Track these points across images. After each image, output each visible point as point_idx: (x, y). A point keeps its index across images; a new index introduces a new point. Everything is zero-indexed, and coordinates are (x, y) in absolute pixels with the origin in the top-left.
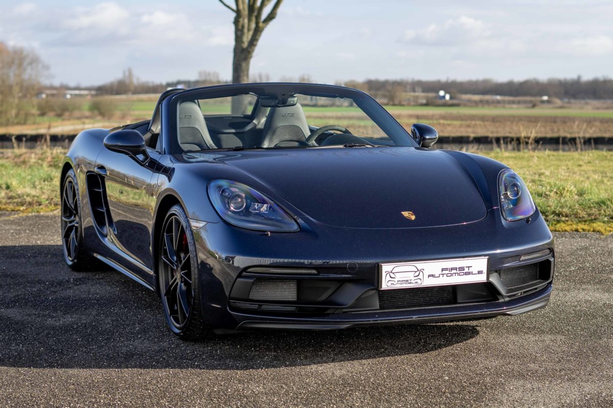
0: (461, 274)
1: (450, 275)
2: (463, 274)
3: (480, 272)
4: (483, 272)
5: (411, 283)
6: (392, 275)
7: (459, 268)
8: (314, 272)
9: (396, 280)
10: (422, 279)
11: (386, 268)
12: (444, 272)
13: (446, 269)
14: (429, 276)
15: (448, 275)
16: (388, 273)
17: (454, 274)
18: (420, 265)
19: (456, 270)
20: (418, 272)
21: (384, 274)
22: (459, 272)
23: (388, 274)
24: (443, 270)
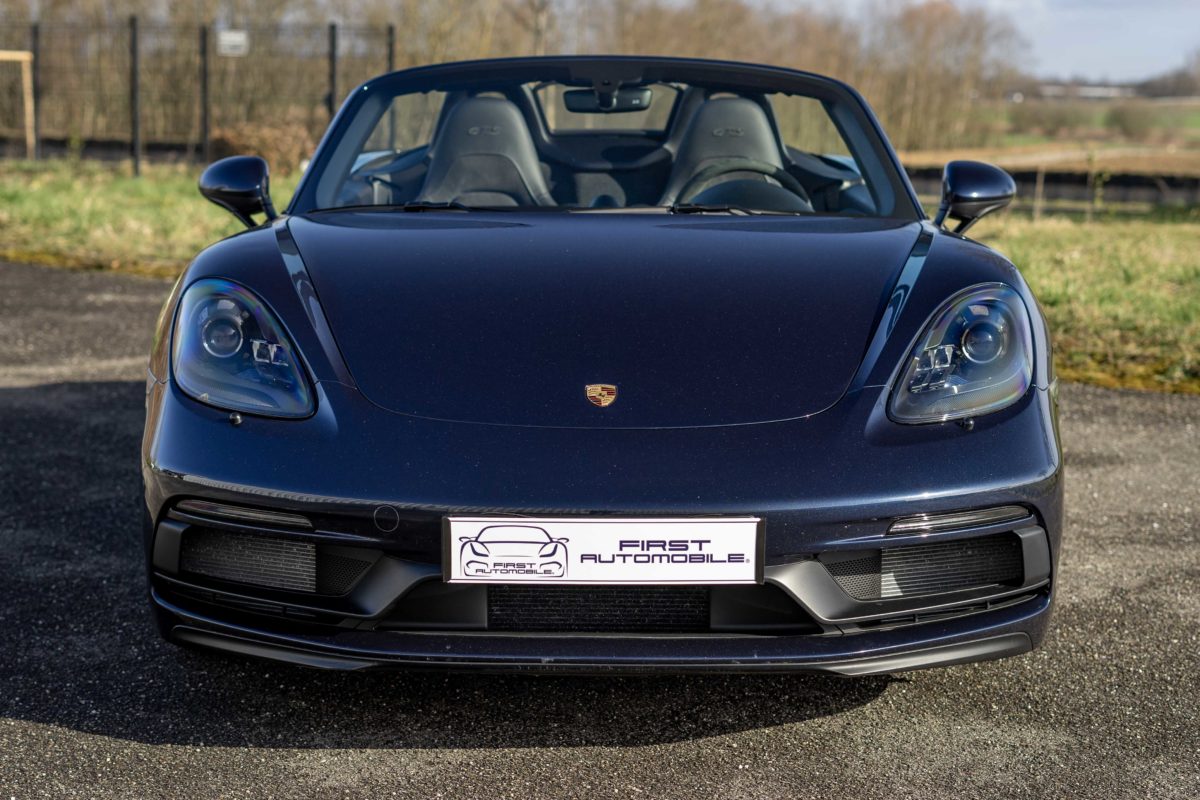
0: (676, 559)
1: (646, 559)
2: (683, 559)
3: (736, 558)
4: (746, 557)
5: (532, 572)
6: (479, 548)
7: (671, 542)
8: (304, 521)
9: (490, 561)
10: (564, 563)
11: (461, 528)
12: (626, 550)
13: (633, 544)
14: (583, 558)
15: (638, 559)
16: (466, 541)
17: (657, 559)
18: (558, 527)
19: (664, 547)
20: (552, 546)
21: (456, 545)
22: (671, 553)
23: (468, 546)
24: (622, 544)
